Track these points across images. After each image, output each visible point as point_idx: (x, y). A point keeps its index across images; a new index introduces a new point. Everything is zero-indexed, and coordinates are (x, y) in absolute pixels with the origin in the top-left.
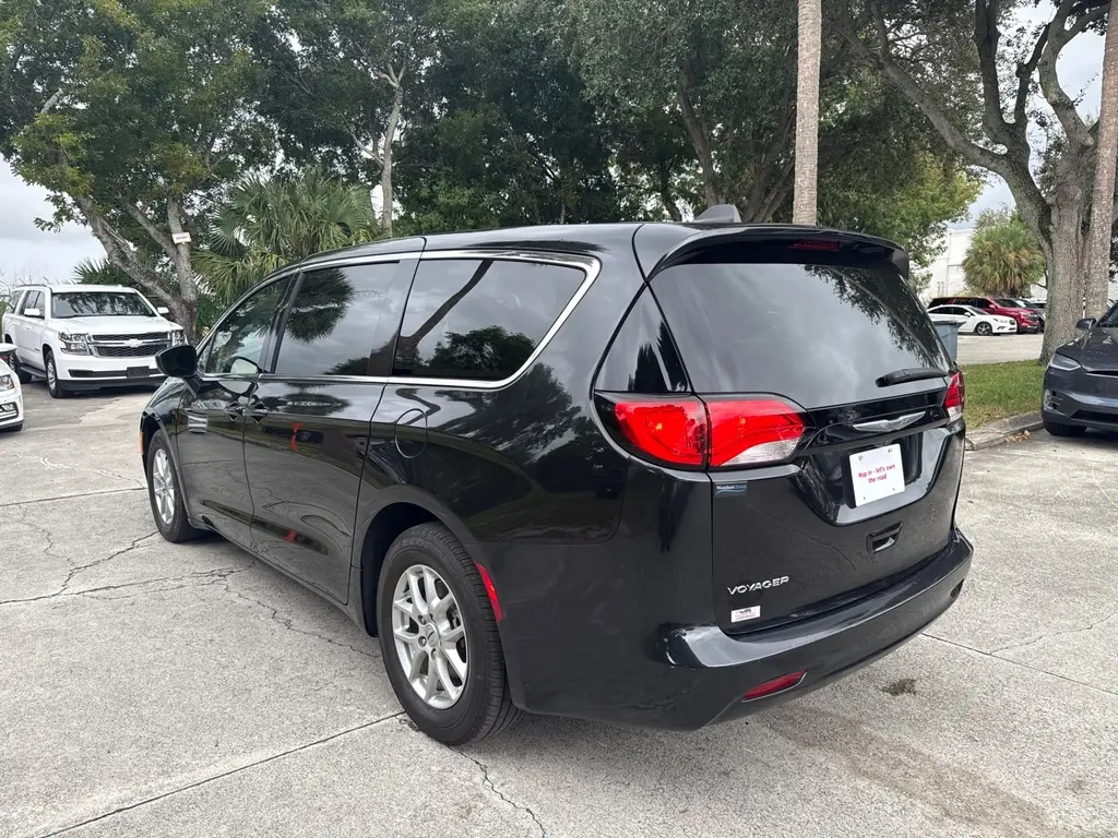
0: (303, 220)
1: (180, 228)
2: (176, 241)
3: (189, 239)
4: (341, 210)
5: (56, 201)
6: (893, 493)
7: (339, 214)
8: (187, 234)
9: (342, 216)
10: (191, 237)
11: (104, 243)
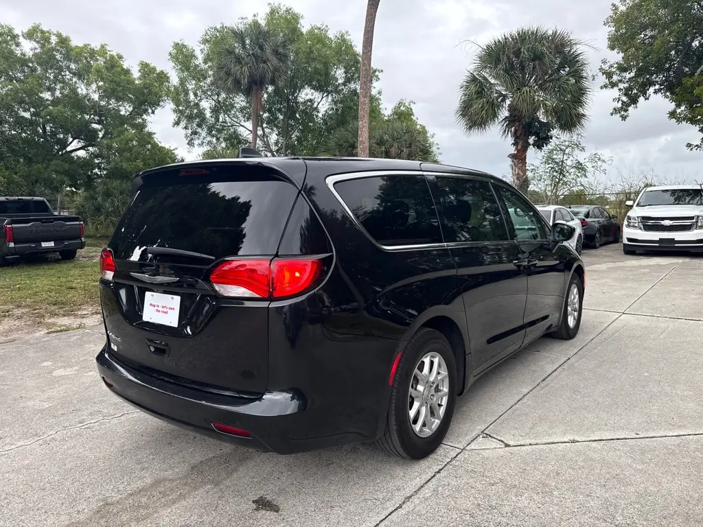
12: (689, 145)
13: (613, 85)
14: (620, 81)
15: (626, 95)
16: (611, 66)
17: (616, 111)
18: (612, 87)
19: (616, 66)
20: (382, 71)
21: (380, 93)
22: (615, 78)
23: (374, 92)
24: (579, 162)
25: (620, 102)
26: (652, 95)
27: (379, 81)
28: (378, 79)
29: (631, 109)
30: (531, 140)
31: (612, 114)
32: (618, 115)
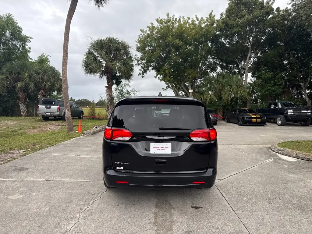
0: (220, 85)
1: (191, 89)
2: (189, 92)
3: (192, 91)
4: (230, 82)
5: (167, 84)
6: (166, 153)
7: (229, 83)
8: (192, 90)
9: (230, 83)
10: (193, 90)
11: (174, 93)
12: (163, 89)
13: (139, 64)
14: (141, 63)
15: (143, 69)
16: (138, 58)
17: (140, 74)
18: (139, 65)
19: (140, 58)
20: (32, 38)
21: (30, 48)
22: (140, 62)
23: (27, 47)
24: (128, 91)
25: (141, 71)
26: (151, 70)
27: (30, 43)
28: (30, 41)
29: (145, 74)
30: (114, 82)
31: (139, 75)
32: (141, 76)
